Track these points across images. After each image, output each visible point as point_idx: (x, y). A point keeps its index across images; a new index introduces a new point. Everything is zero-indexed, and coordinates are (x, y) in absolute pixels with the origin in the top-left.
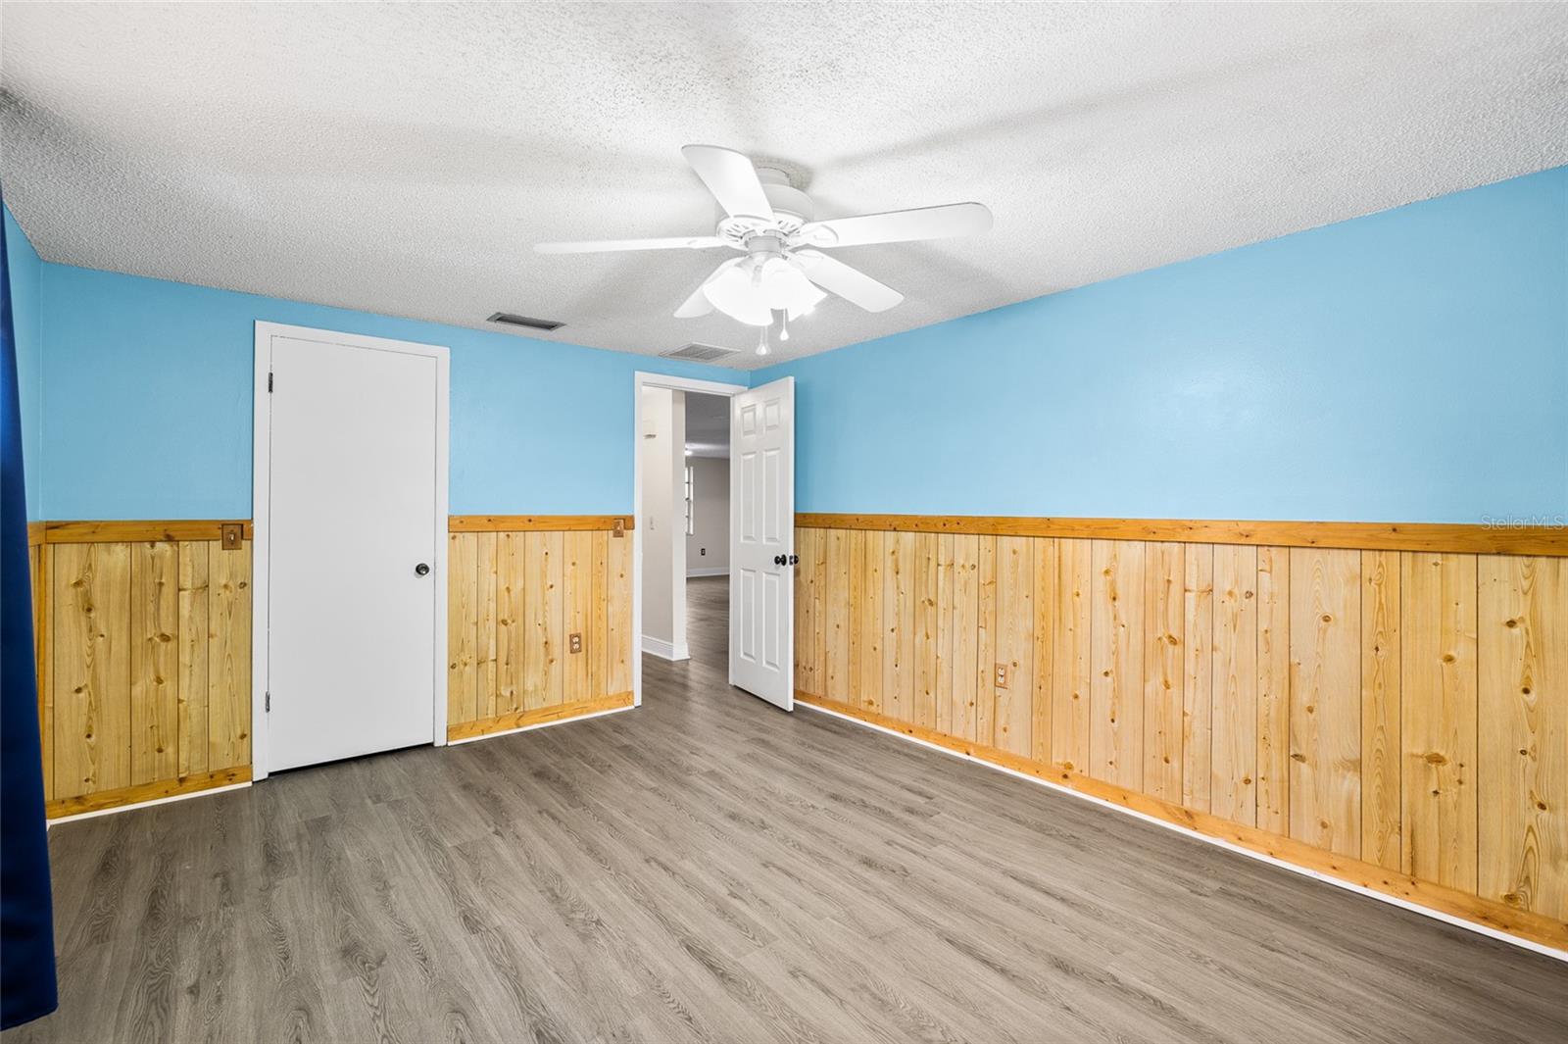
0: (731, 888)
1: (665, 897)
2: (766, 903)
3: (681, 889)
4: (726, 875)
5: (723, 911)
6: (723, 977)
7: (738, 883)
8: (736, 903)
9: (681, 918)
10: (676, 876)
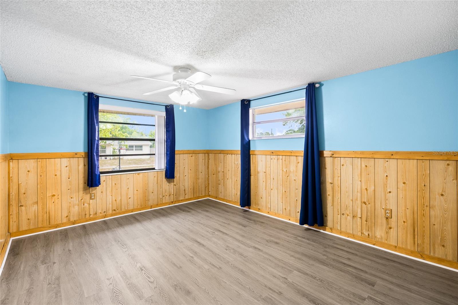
0: (192, 259)
1: (211, 256)
2: (184, 255)
3: (207, 259)
4: (194, 263)
5: (196, 253)
6: (196, 241)
7: (190, 261)
8: (191, 255)
9: (206, 251)
10: (209, 263)
